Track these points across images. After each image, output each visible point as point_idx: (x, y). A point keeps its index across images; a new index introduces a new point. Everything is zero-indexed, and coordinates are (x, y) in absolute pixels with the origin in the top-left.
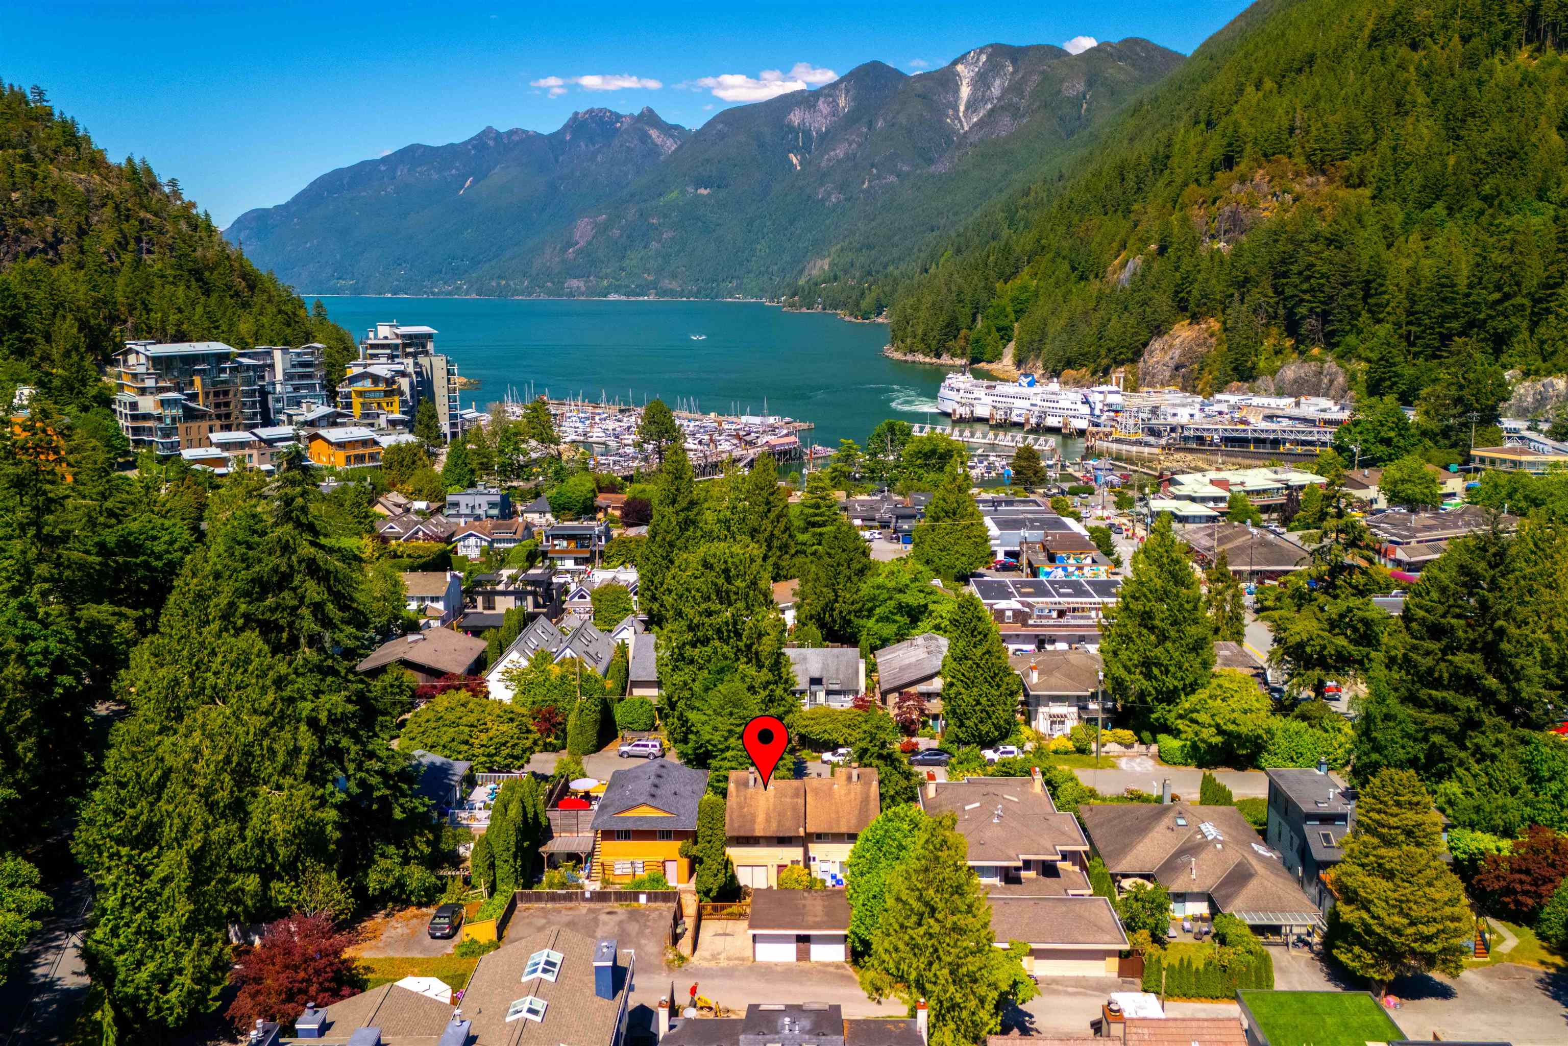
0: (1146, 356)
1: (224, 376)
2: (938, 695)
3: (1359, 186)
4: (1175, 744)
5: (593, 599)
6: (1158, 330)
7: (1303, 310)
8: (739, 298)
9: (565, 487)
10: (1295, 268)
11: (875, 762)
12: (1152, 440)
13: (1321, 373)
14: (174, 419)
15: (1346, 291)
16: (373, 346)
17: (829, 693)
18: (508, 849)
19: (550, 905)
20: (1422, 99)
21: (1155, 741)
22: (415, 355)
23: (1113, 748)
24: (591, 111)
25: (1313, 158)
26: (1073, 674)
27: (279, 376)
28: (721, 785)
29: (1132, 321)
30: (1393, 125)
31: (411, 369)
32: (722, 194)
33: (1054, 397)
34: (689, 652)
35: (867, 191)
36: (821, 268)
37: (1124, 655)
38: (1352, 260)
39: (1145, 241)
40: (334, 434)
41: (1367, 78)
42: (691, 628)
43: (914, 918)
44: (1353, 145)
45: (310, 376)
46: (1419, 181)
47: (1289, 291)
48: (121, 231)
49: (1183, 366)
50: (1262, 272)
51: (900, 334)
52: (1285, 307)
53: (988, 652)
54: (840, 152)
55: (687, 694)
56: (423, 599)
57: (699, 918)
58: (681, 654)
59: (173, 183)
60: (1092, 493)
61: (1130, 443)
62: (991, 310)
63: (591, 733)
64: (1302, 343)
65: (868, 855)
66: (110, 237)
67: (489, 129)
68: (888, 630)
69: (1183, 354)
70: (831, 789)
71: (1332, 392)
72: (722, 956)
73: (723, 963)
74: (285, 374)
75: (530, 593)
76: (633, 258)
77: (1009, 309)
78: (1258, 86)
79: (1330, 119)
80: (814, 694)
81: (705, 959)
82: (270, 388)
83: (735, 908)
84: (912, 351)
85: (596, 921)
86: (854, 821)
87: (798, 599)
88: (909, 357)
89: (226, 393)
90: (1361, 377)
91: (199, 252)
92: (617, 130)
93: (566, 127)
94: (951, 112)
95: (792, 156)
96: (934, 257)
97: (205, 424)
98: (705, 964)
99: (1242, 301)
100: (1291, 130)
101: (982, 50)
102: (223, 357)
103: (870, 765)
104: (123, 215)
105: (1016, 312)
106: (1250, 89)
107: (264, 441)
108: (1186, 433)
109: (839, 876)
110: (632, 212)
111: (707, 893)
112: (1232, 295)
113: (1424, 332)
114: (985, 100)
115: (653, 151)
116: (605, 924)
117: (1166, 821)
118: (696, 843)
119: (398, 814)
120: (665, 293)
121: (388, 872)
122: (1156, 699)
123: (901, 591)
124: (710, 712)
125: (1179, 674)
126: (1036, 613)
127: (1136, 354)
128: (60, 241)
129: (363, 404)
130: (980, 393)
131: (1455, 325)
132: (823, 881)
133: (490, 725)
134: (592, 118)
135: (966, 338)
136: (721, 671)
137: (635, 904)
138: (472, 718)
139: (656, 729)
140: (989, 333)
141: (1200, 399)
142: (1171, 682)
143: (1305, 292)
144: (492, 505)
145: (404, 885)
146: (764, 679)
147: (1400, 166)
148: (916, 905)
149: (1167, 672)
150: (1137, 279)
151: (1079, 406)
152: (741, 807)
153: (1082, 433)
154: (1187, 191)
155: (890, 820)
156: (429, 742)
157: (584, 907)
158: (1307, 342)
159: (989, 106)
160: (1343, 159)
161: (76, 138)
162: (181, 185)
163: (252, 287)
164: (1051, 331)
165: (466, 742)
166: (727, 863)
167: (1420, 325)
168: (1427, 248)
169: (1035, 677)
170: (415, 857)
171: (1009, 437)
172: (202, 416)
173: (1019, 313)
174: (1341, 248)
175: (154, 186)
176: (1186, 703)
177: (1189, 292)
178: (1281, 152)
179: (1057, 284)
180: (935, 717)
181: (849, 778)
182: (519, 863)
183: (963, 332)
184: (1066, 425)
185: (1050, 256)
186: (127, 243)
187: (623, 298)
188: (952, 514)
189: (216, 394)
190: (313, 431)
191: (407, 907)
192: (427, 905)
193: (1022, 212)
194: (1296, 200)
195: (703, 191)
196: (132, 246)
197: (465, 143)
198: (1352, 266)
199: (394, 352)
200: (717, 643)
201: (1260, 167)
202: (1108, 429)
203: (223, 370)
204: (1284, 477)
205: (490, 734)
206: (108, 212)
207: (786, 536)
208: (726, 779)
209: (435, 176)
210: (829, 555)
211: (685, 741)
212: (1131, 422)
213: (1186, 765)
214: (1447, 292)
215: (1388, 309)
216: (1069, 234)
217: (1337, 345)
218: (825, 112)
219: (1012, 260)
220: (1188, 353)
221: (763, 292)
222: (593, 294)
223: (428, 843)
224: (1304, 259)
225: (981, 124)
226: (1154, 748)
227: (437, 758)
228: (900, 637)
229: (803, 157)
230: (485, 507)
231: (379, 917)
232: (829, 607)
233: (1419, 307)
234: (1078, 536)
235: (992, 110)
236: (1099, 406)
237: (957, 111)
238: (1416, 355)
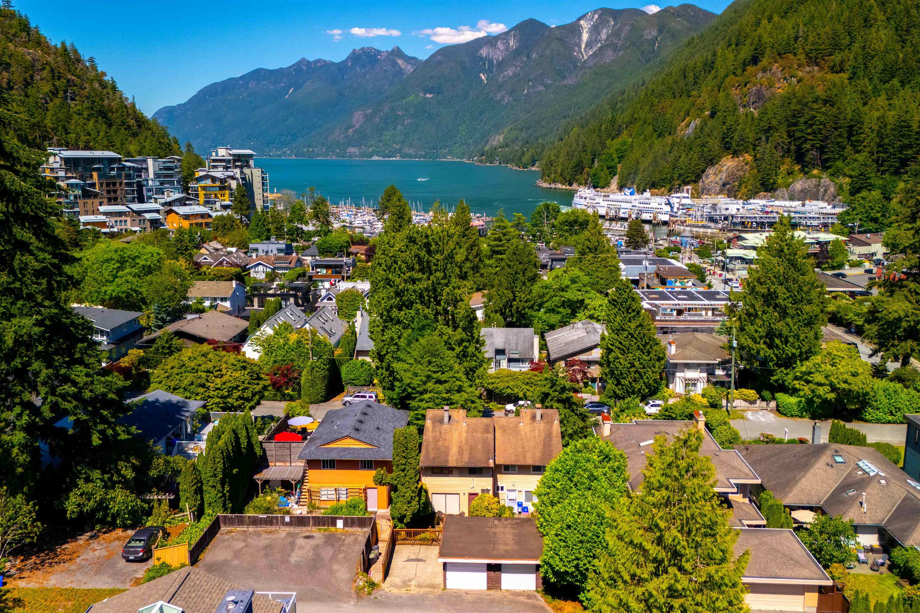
0: (704, 178)
1: (113, 173)
2: (596, 362)
3: (840, 72)
4: (793, 400)
5: (338, 300)
6: (712, 162)
7: (808, 146)
8: (449, 158)
9: (328, 238)
10: (802, 120)
11: (556, 405)
12: (712, 225)
13: (819, 185)
14: (75, 197)
15: (837, 133)
16: (214, 161)
17: (510, 360)
18: (215, 476)
19: (251, 529)
20: (881, 17)
21: (774, 399)
22: (241, 167)
23: (739, 403)
24: (363, 49)
25: (811, 55)
26: (703, 349)
27: (151, 175)
28: (420, 422)
29: (695, 156)
30: (862, 33)
31: (238, 176)
32: (440, 97)
33: (647, 201)
34: (395, 313)
35: (526, 95)
36: (499, 140)
37: (750, 328)
38: (841, 113)
39: (702, 110)
40: (182, 210)
41: (844, 6)
42: (398, 294)
43: (651, 567)
44: (836, 47)
45: (171, 176)
46: (881, 67)
47: (798, 134)
48: (54, 85)
49: (729, 184)
50: (780, 123)
51: (547, 172)
52: (795, 145)
53: (641, 325)
54: (510, 72)
55: (393, 348)
56: (215, 299)
57: (393, 542)
58: (389, 316)
59: (92, 60)
60: (679, 252)
61: (697, 226)
62: (603, 156)
63: (321, 387)
64: (807, 166)
65: (558, 485)
66: (46, 88)
67: (303, 59)
68: (554, 319)
69: (728, 176)
70: (517, 426)
71: (826, 198)
72: (413, 583)
73: (414, 590)
74: (155, 174)
75: (292, 296)
76: (387, 135)
77: (615, 156)
78: (770, 19)
79: (822, 31)
80: (498, 363)
81: (396, 586)
82: (145, 183)
83: (427, 534)
84: (554, 182)
85: (292, 544)
86: (538, 455)
87: (485, 300)
88: (553, 186)
89: (114, 184)
90: (847, 188)
91: (106, 102)
92: (378, 60)
93: (348, 58)
94: (576, 48)
95: (481, 75)
96: (566, 132)
97: (97, 201)
98: (395, 591)
99: (767, 140)
100: (796, 39)
101: (595, 12)
102: (112, 160)
103: (552, 407)
104: (55, 75)
105: (619, 157)
106: (765, 22)
107: (135, 212)
108: (735, 220)
109: (525, 504)
110: (386, 108)
111: (401, 519)
112: (760, 138)
113: (889, 157)
114: (596, 41)
115: (400, 72)
116: (301, 548)
117: (825, 459)
118: (390, 471)
119: (96, 440)
120: (406, 156)
121: (89, 496)
122: (777, 364)
123: (563, 290)
124: (412, 361)
125: (796, 344)
126: (661, 312)
127: (697, 177)
128: (12, 88)
129: (205, 195)
130: (600, 200)
131: (910, 152)
132: (511, 509)
133: (224, 371)
134: (363, 52)
135: (588, 175)
136: (423, 328)
137: (332, 529)
138: (210, 365)
139: (374, 385)
140: (602, 170)
141: (741, 202)
142: (790, 350)
143: (809, 134)
144: (280, 251)
145: (107, 508)
146: (458, 337)
147: (868, 58)
148: (653, 550)
149: (787, 342)
150: (698, 130)
151: (664, 206)
152: (436, 440)
153: (665, 223)
154: (728, 80)
155: (579, 451)
156: (172, 384)
157: (283, 532)
158: (810, 166)
159: (599, 45)
160: (829, 55)
161: (29, 28)
162: (97, 61)
163: (139, 126)
164: (642, 167)
165: (203, 386)
166: (421, 491)
167: (886, 153)
168: (890, 105)
169: (673, 350)
170: (119, 482)
171: (619, 225)
172: (96, 195)
173: (621, 158)
174: (832, 106)
175: (79, 60)
176: (802, 368)
177: (732, 138)
178: (791, 53)
179: (645, 139)
180: (594, 380)
181: (534, 417)
182: (227, 488)
183: (586, 170)
184: (655, 218)
185: (641, 123)
186: (58, 92)
187: (381, 159)
188: (594, 250)
189: (108, 185)
190: (169, 208)
191: (114, 529)
192: (132, 527)
193: (620, 104)
194: (799, 82)
195: (429, 96)
196: (61, 94)
197: (289, 68)
198: (841, 117)
199: (227, 164)
200: (419, 306)
201: (776, 62)
202: (683, 219)
203: (113, 169)
204: (816, 236)
205: (224, 379)
206: (45, 73)
207: (477, 259)
208: (424, 416)
209: (272, 87)
210: (509, 266)
211: (392, 388)
212: (699, 213)
213: (801, 417)
214: (905, 131)
215: (865, 144)
216: (651, 111)
217: (829, 167)
218: (501, 48)
219: (616, 127)
220: (732, 175)
221: (463, 155)
222: (363, 156)
223: (134, 468)
224: (808, 114)
225: (595, 55)
226: (773, 404)
227: (176, 398)
228: (564, 324)
229: (488, 76)
230: (275, 252)
231: (82, 540)
232: (508, 305)
233: (886, 141)
234: (680, 268)
235: (600, 49)
236: (676, 206)
237: (580, 48)
238: (883, 172)
